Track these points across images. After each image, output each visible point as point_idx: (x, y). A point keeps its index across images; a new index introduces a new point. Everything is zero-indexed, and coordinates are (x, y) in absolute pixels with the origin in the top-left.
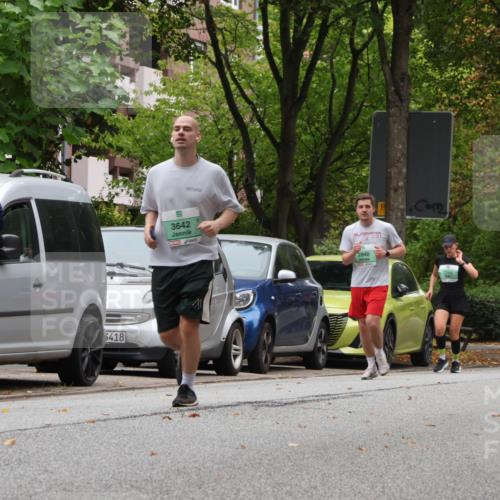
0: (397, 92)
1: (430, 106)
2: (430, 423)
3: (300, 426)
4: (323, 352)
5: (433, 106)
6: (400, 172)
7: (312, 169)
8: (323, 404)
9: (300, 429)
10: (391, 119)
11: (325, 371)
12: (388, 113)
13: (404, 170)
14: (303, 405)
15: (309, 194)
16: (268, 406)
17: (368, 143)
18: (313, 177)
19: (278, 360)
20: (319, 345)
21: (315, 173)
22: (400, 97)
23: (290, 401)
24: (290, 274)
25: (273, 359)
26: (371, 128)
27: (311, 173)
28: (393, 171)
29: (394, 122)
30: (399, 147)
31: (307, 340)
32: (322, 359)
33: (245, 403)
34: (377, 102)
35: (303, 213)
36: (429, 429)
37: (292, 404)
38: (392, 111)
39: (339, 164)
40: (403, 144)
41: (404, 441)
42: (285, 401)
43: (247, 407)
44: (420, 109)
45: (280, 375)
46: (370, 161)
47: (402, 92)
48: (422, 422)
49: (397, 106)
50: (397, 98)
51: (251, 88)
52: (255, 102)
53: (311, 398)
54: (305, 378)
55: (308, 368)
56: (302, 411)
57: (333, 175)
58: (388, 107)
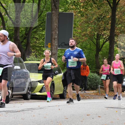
0: (55, 5)
1: (66, 11)
2: (66, 118)
3: (22, 119)
4: (30, 94)
5: (67, 11)
6: (56, 33)
7: (26, 32)
8: (30, 112)
9: (22, 120)
10: (53, 15)
11: (30, 100)
12: (52, 12)
13: (57, 32)
14: (23, 112)
15: (25, 40)
16: (11, 112)
17: (45, 23)
18: (26, 34)
19: (14, 97)
20: (28, 92)
21: (27, 33)
22: (56, 7)
23: (19, 110)
24: (18, 67)
25: (12, 97)
26: (46, 18)
27: (26, 33)
28: (54, 32)
29: (54, 16)
30: (55, 24)
31: (24, 90)
32: (29, 96)
33: (3, 111)
34: (48, 9)
35: (23, 47)
36: (66, 120)
37: (19, 111)
38: (53, 12)
39: (35, 30)
40: (57, 23)
41: (57, 124)
42: (17, 111)
43: (4, 112)
44: (63, 11)
45: (15, 102)
46: (46, 29)
47: (56, 6)
48: (64, 117)
49: (55, 10)
50: (55, 7)
51: (5, 3)
52: (6, 8)
53: (26, 110)
54: (23, 103)
55: (25, 99)
56: (23, 114)
57: (33, 34)
58: (52, 11)
